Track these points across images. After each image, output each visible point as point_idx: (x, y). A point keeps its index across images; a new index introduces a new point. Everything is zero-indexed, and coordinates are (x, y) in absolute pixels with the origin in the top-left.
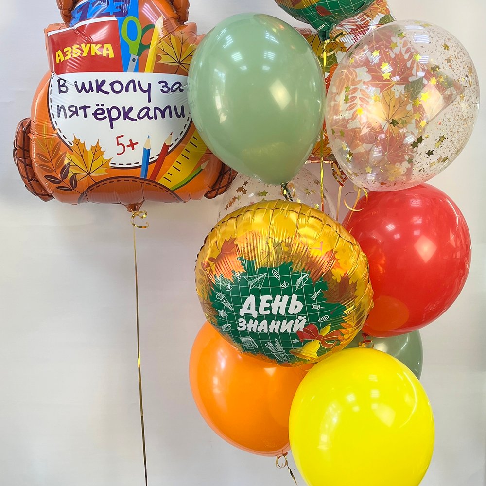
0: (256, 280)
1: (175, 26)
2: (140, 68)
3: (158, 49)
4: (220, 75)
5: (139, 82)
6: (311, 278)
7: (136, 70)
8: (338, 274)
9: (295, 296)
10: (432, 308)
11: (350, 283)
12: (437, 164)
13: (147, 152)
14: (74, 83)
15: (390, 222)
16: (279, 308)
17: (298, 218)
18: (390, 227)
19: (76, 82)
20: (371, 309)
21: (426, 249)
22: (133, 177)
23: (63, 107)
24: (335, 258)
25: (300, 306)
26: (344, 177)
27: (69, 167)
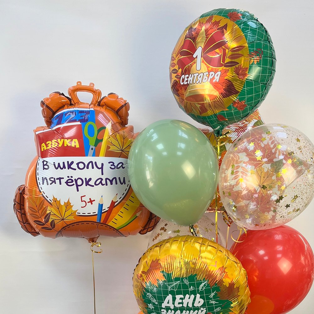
0: (173, 285)
1: (119, 127)
2: (96, 154)
3: (108, 142)
4: (149, 158)
5: (96, 163)
6: (209, 284)
7: (94, 155)
8: (227, 282)
9: (198, 296)
10: (290, 302)
11: (235, 287)
12: (292, 213)
13: (101, 206)
14: (53, 164)
15: (261, 249)
16: (188, 303)
17: (201, 246)
18: (262, 252)
19: (54, 163)
20: (249, 303)
21: (285, 266)
22: (92, 222)
23: (46, 178)
24: (225, 272)
25: (202, 301)
26: (231, 221)
27: (50, 216)
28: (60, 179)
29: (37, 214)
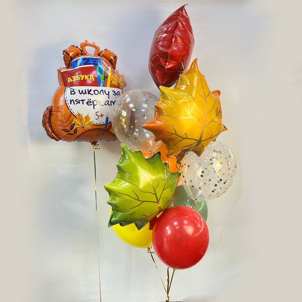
3: (111, 78)
5: (105, 91)
7: (104, 86)
13: (107, 119)
19: (79, 90)
23: (73, 100)
27: (74, 125)
28: (83, 100)
29: (65, 124)
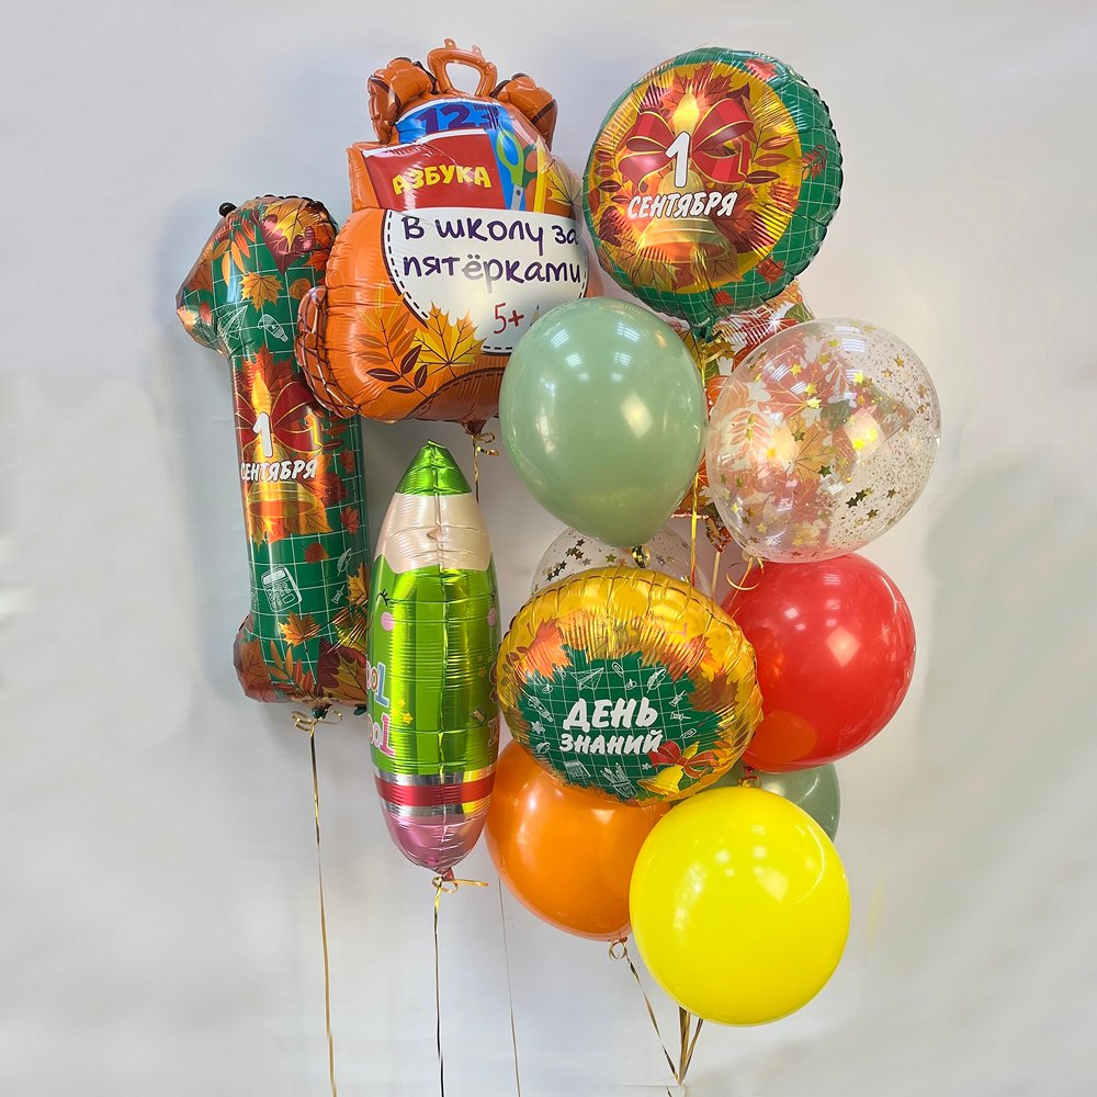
0: (588, 677)
2: (527, 205)
6: (670, 675)
7: (523, 207)
8: (710, 670)
9: (645, 701)
11: (728, 683)
14: (433, 223)
16: (622, 718)
19: (437, 221)
20: (758, 723)
23: (414, 259)
25: (654, 714)
27: (418, 353)
28: (450, 261)
29: (383, 351)
